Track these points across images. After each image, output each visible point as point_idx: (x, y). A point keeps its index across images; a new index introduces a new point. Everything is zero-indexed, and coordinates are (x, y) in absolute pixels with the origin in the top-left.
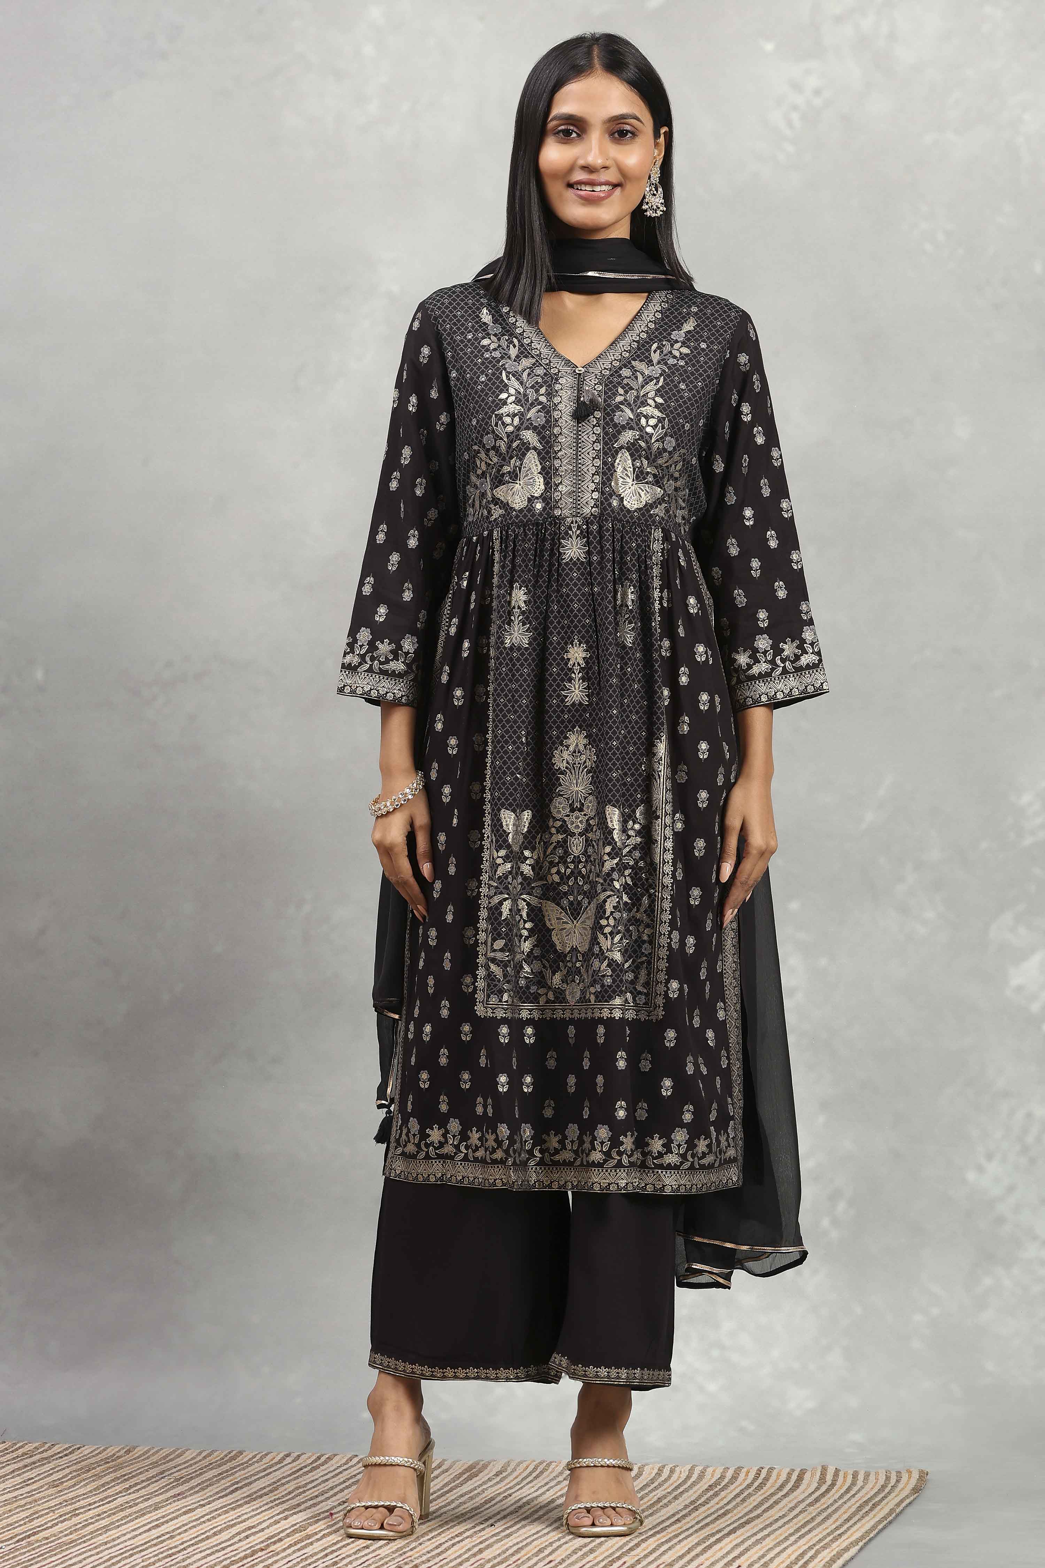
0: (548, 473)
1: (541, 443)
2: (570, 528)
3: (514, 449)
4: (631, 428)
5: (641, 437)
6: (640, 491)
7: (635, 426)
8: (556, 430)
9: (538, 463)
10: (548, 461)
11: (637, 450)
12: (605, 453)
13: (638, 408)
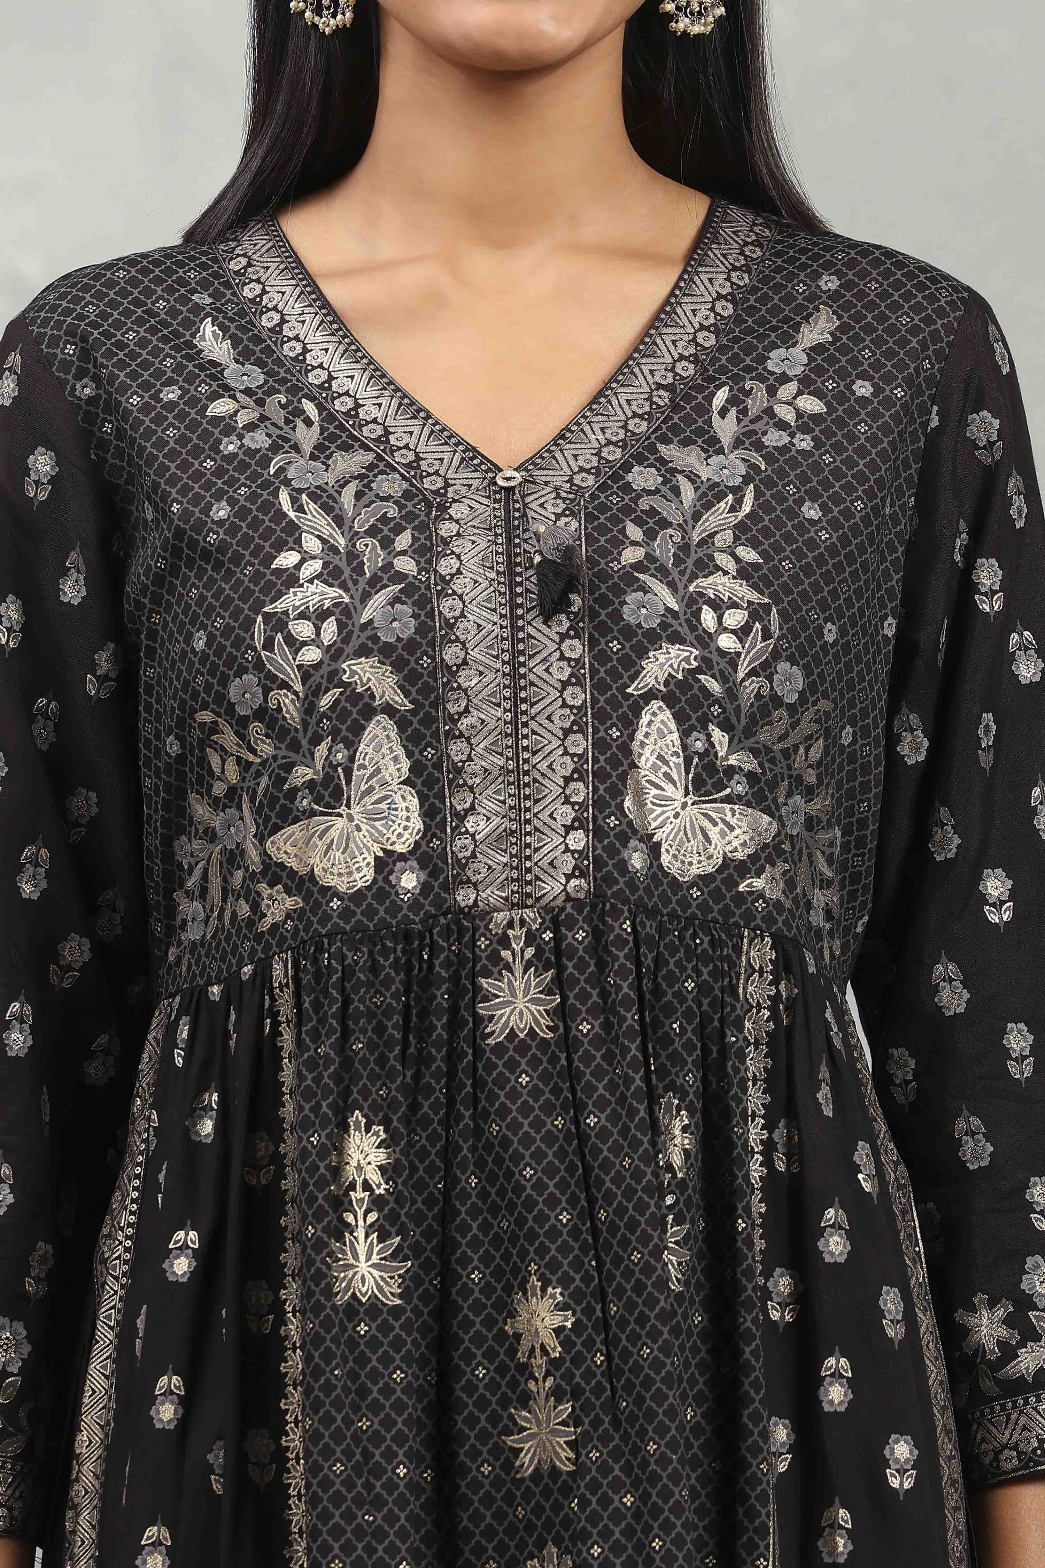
0: (430, 782)
1: (407, 694)
2: (504, 941)
3: (324, 715)
4: (676, 639)
5: (706, 666)
6: (706, 824)
7: (684, 631)
8: (451, 654)
9: (400, 752)
10: (429, 745)
11: (695, 704)
12: (600, 716)
13: (691, 581)
